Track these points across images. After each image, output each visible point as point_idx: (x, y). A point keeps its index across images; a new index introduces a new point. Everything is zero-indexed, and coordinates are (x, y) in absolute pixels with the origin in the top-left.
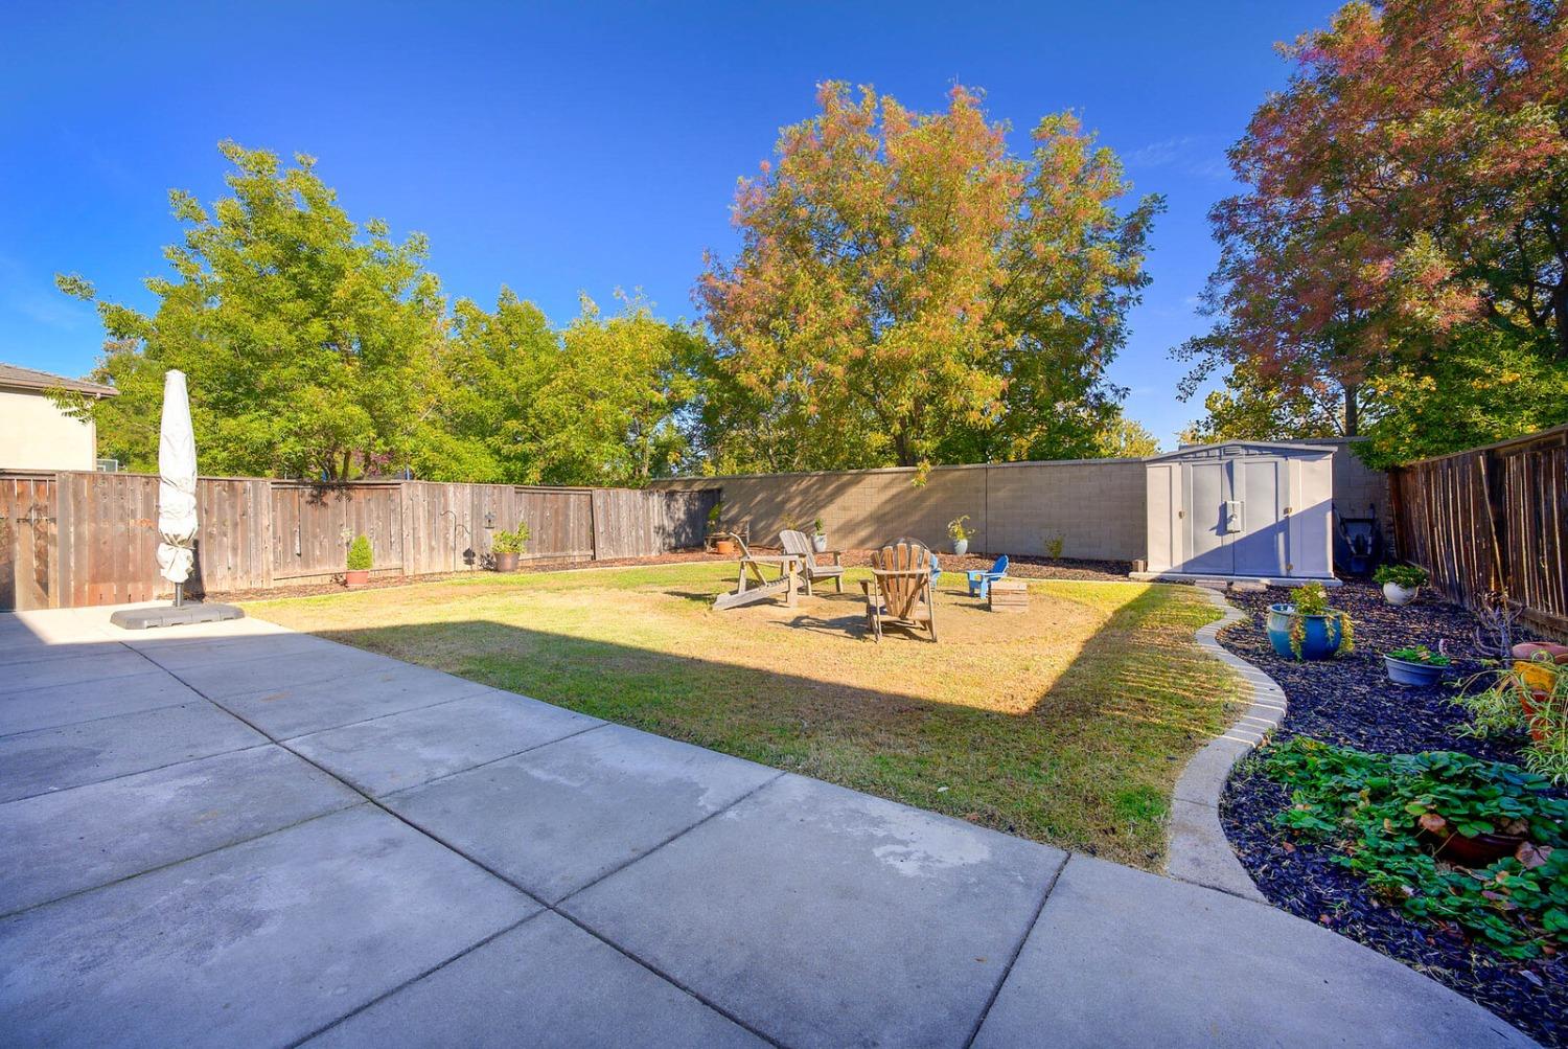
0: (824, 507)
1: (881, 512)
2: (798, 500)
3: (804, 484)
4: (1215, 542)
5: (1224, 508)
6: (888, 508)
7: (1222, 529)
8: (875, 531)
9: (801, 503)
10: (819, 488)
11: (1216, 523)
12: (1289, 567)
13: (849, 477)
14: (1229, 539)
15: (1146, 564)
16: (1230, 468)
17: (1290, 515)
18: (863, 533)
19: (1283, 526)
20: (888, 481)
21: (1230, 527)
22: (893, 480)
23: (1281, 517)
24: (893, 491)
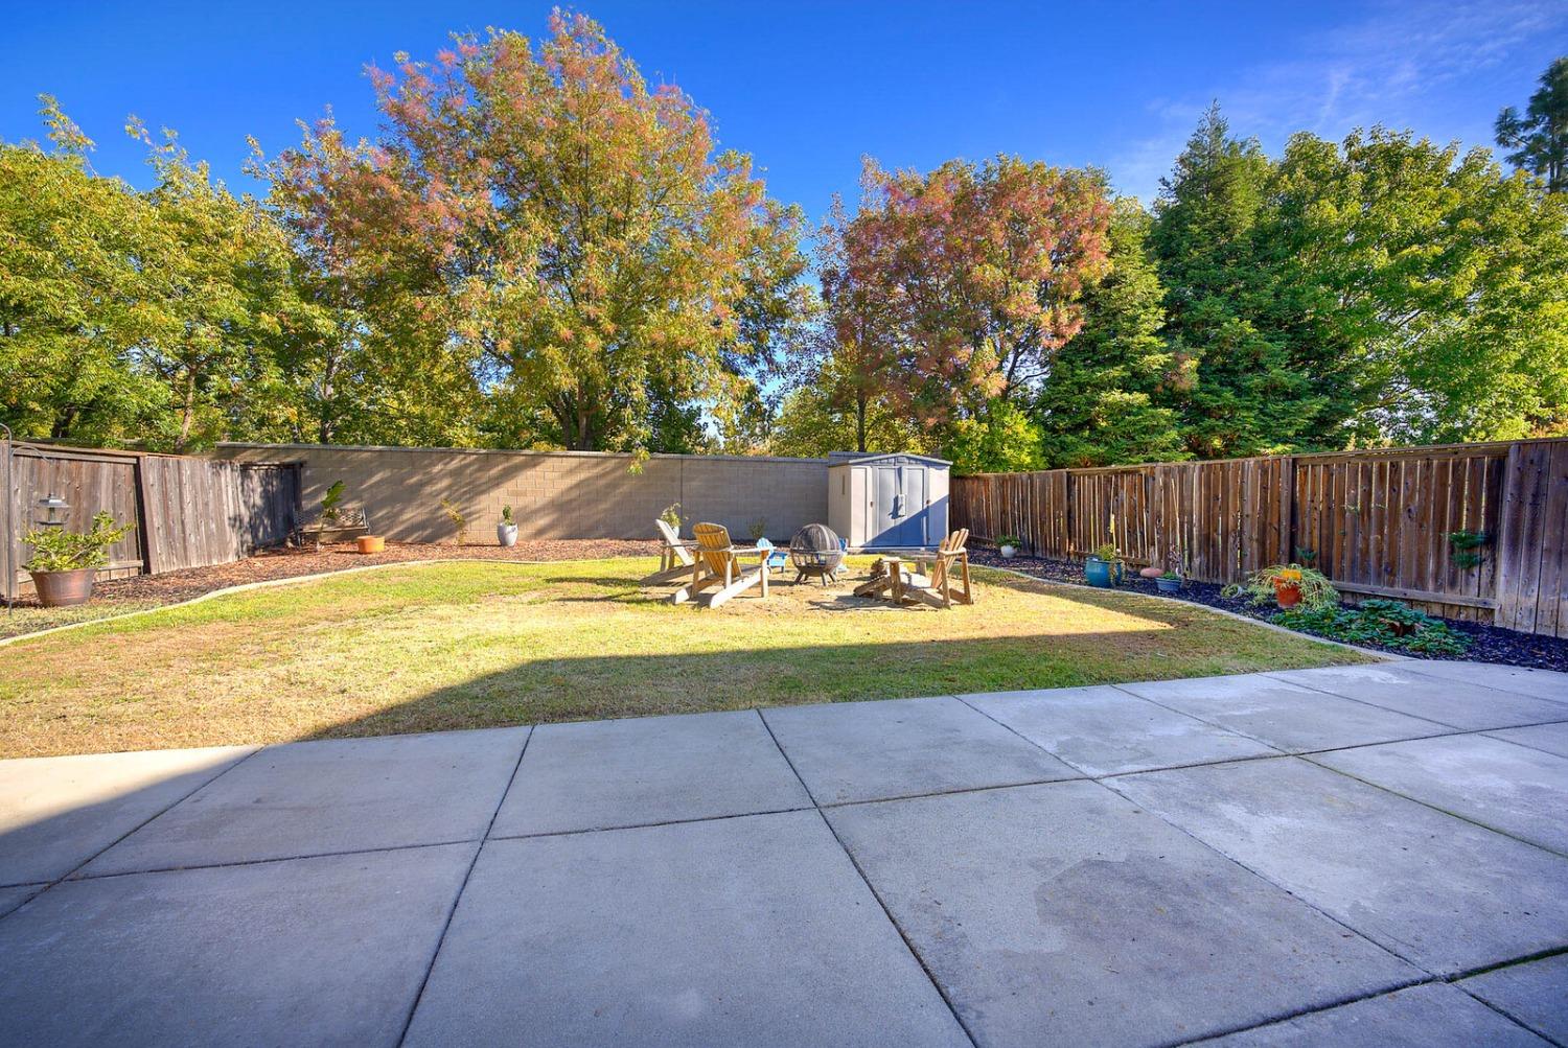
0: (483, 492)
1: (566, 498)
2: (445, 483)
3: (455, 464)
4: (892, 523)
5: (896, 500)
6: (574, 494)
7: (895, 515)
8: (558, 519)
9: (449, 487)
10: (479, 470)
11: (891, 511)
12: (928, 539)
13: (522, 458)
14: (899, 521)
15: (849, 543)
16: (900, 470)
17: (930, 504)
18: (542, 522)
19: (925, 512)
20: (574, 465)
21: (900, 513)
22: (580, 465)
23: (925, 507)
24: (582, 476)
